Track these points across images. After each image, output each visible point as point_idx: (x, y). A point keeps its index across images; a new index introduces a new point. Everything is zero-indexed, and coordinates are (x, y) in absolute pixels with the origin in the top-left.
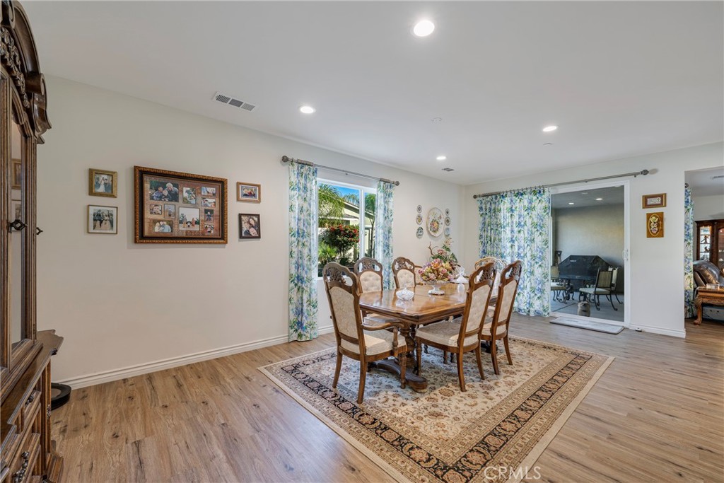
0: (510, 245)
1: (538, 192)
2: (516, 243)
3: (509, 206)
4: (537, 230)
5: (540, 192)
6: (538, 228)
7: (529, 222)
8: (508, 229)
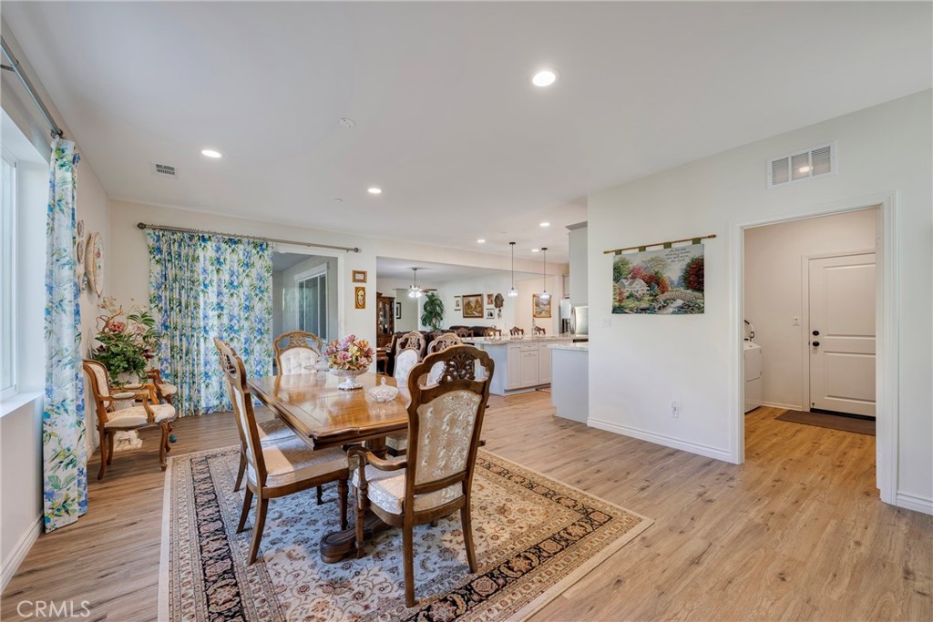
0: (216, 313)
2: (225, 311)
3: (214, 255)
4: (257, 295)
5: (261, 245)
6: (257, 292)
7: (247, 282)
8: (212, 290)
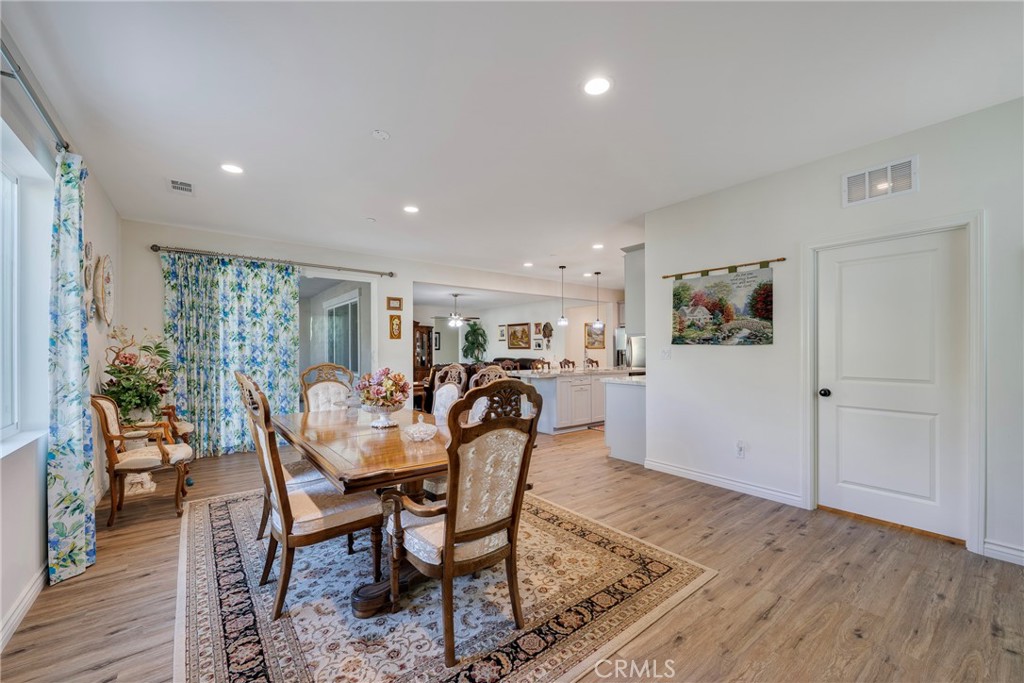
0: (237, 344)
1: (286, 269)
2: (247, 342)
3: (235, 280)
4: (282, 324)
5: (287, 269)
6: (283, 320)
7: (271, 309)
8: (233, 319)
